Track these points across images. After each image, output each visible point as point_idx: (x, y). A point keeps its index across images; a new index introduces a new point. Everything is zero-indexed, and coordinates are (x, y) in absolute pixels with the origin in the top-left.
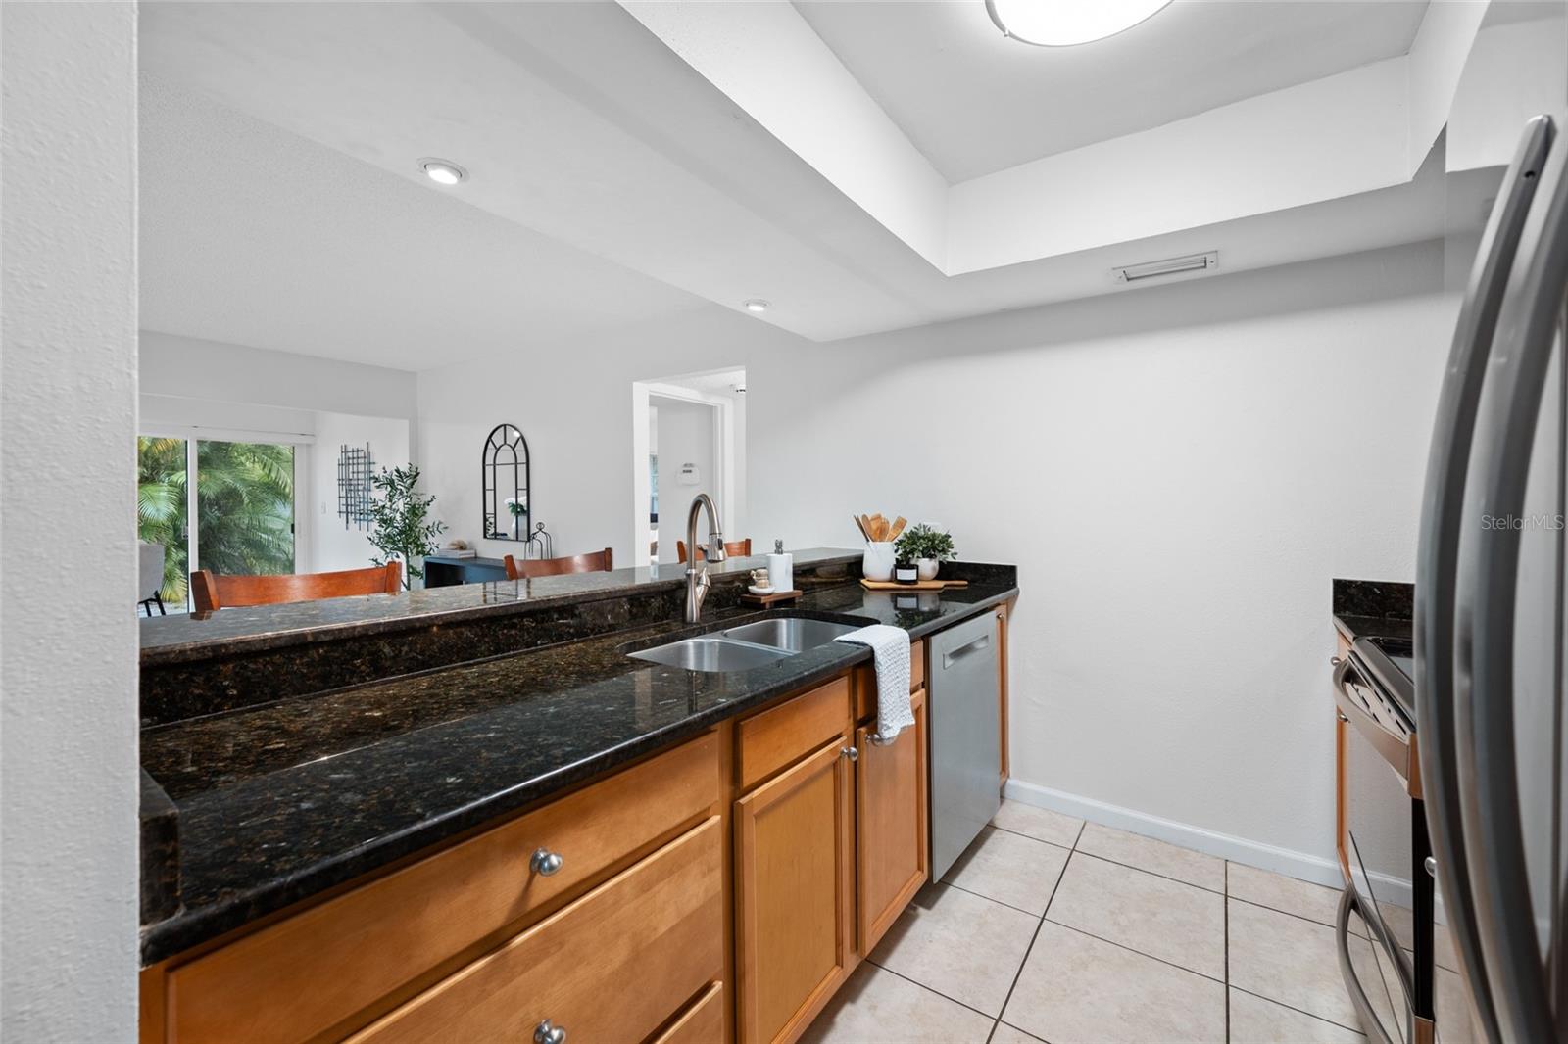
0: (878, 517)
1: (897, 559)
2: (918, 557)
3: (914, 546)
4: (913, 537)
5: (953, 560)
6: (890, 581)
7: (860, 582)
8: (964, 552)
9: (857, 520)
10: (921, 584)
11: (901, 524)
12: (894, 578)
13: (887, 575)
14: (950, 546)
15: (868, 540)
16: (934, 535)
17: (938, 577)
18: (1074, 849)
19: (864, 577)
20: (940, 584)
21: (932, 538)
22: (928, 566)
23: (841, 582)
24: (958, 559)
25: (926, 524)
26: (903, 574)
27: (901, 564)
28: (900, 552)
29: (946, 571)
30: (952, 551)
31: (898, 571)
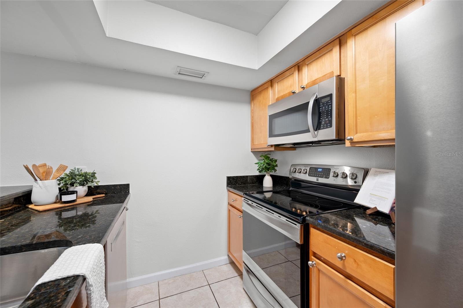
0: (45, 165)
1: (60, 189)
2: (76, 186)
3: (73, 180)
4: (72, 175)
5: (97, 185)
6: (55, 203)
7: (28, 208)
8: (102, 181)
9: (27, 168)
10: (79, 201)
11: (63, 168)
12: (59, 200)
13: (53, 199)
14: (95, 178)
15: (36, 180)
16: (86, 173)
17: (87, 195)
19: (31, 203)
20: (90, 199)
21: (85, 175)
22: (82, 190)
23: (10, 210)
24: (100, 184)
25: (79, 167)
26: (65, 198)
27: (63, 192)
28: (62, 185)
29: (91, 192)
30: (96, 180)
31: (63, 196)
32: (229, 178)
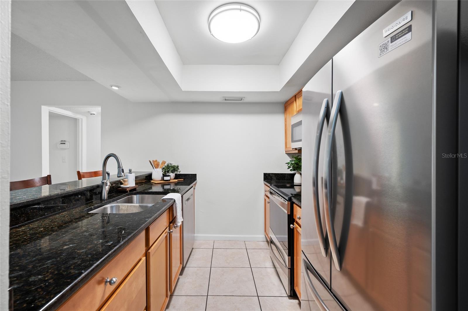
0: (156, 161)
1: (163, 174)
2: (170, 173)
3: (169, 169)
4: (168, 167)
5: (179, 173)
6: (161, 181)
7: (151, 182)
8: (183, 171)
9: (150, 162)
10: (171, 181)
11: (164, 162)
12: (163, 179)
13: (160, 179)
14: (178, 169)
15: (153, 168)
16: (174, 166)
17: (175, 179)
18: (213, 248)
19: (152, 180)
20: (176, 180)
21: (174, 167)
22: (172, 175)
23: (144, 182)
24: (181, 173)
25: (171, 163)
26: (166, 178)
27: (164, 175)
28: (163, 171)
29: (177, 176)
30: (179, 170)
31: (164, 177)
32: (265, 175)
